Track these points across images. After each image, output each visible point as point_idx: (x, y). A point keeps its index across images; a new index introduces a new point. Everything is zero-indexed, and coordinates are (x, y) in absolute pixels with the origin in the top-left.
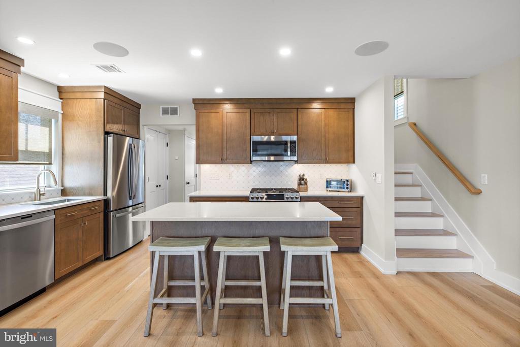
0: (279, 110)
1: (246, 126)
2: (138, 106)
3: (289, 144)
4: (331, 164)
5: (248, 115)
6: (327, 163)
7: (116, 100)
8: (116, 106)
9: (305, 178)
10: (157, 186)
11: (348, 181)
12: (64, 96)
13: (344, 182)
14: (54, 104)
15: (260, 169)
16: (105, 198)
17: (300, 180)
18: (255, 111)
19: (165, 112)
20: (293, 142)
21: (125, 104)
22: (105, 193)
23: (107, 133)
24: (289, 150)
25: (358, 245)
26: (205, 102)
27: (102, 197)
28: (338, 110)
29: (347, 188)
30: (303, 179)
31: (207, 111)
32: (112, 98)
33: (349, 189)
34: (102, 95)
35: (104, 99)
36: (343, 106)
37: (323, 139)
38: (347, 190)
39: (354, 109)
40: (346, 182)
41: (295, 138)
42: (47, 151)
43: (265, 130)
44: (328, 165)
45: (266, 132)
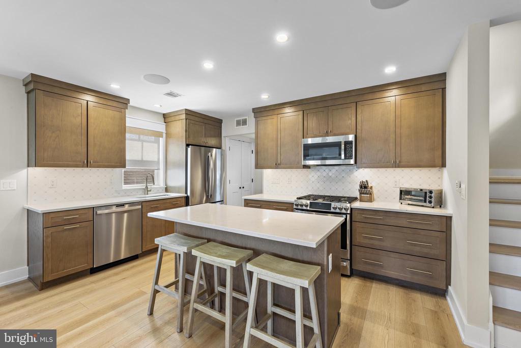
0: (334, 107)
1: (298, 130)
2: (220, 122)
3: (343, 146)
4: (403, 169)
5: (301, 117)
6: (399, 167)
7: (197, 119)
8: (197, 123)
9: (370, 185)
10: (240, 188)
11: (431, 192)
12: (167, 120)
13: (426, 193)
14: (161, 127)
15: (319, 174)
16: (186, 195)
17: (361, 187)
18: (308, 112)
19: (238, 123)
20: (348, 143)
21: (206, 121)
22: (186, 193)
23: (188, 145)
24: (343, 153)
25: (443, 287)
26: (263, 110)
27: (185, 195)
28: (415, 95)
29: (430, 202)
30: (366, 187)
31: (264, 118)
32: (192, 118)
33: (432, 204)
34: (184, 116)
35: (186, 119)
36: (424, 88)
37: (393, 136)
38: (429, 205)
39: (444, 90)
40: (428, 193)
41: (351, 138)
42: (156, 160)
43: (318, 133)
44: (398, 170)
45: (320, 132)
